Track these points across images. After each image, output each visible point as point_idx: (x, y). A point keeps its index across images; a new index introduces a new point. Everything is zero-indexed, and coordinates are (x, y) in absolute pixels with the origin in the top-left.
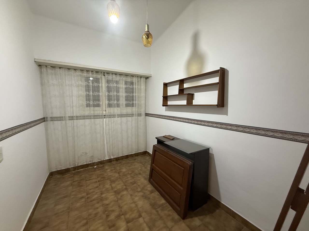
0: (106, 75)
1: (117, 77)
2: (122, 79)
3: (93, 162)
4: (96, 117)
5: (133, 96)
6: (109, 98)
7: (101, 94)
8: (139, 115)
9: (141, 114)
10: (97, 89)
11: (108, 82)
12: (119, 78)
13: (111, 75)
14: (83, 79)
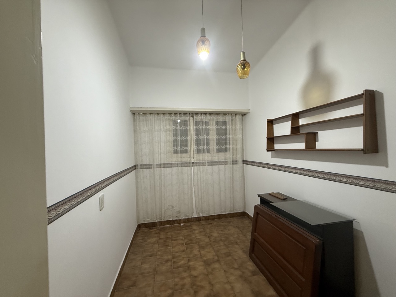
0: (194, 116)
1: (207, 117)
2: (213, 119)
3: (180, 218)
4: (183, 165)
5: (226, 139)
6: (198, 143)
7: (189, 138)
8: (234, 163)
9: (236, 161)
10: (185, 133)
11: (197, 123)
12: (209, 118)
13: (199, 115)
14: (171, 123)
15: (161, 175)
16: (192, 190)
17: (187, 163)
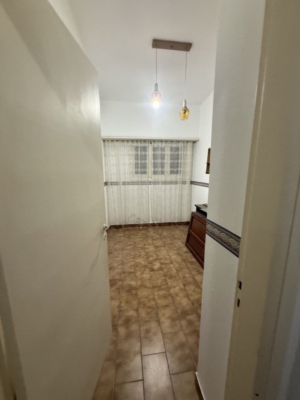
0: (152, 143)
1: (163, 144)
2: (168, 145)
4: (143, 183)
5: (178, 163)
6: (155, 165)
7: (147, 162)
8: (184, 183)
10: (144, 157)
11: (154, 149)
12: (165, 145)
13: (157, 143)
14: (134, 149)
15: (126, 191)
16: (149, 203)
17: (145, 182)
